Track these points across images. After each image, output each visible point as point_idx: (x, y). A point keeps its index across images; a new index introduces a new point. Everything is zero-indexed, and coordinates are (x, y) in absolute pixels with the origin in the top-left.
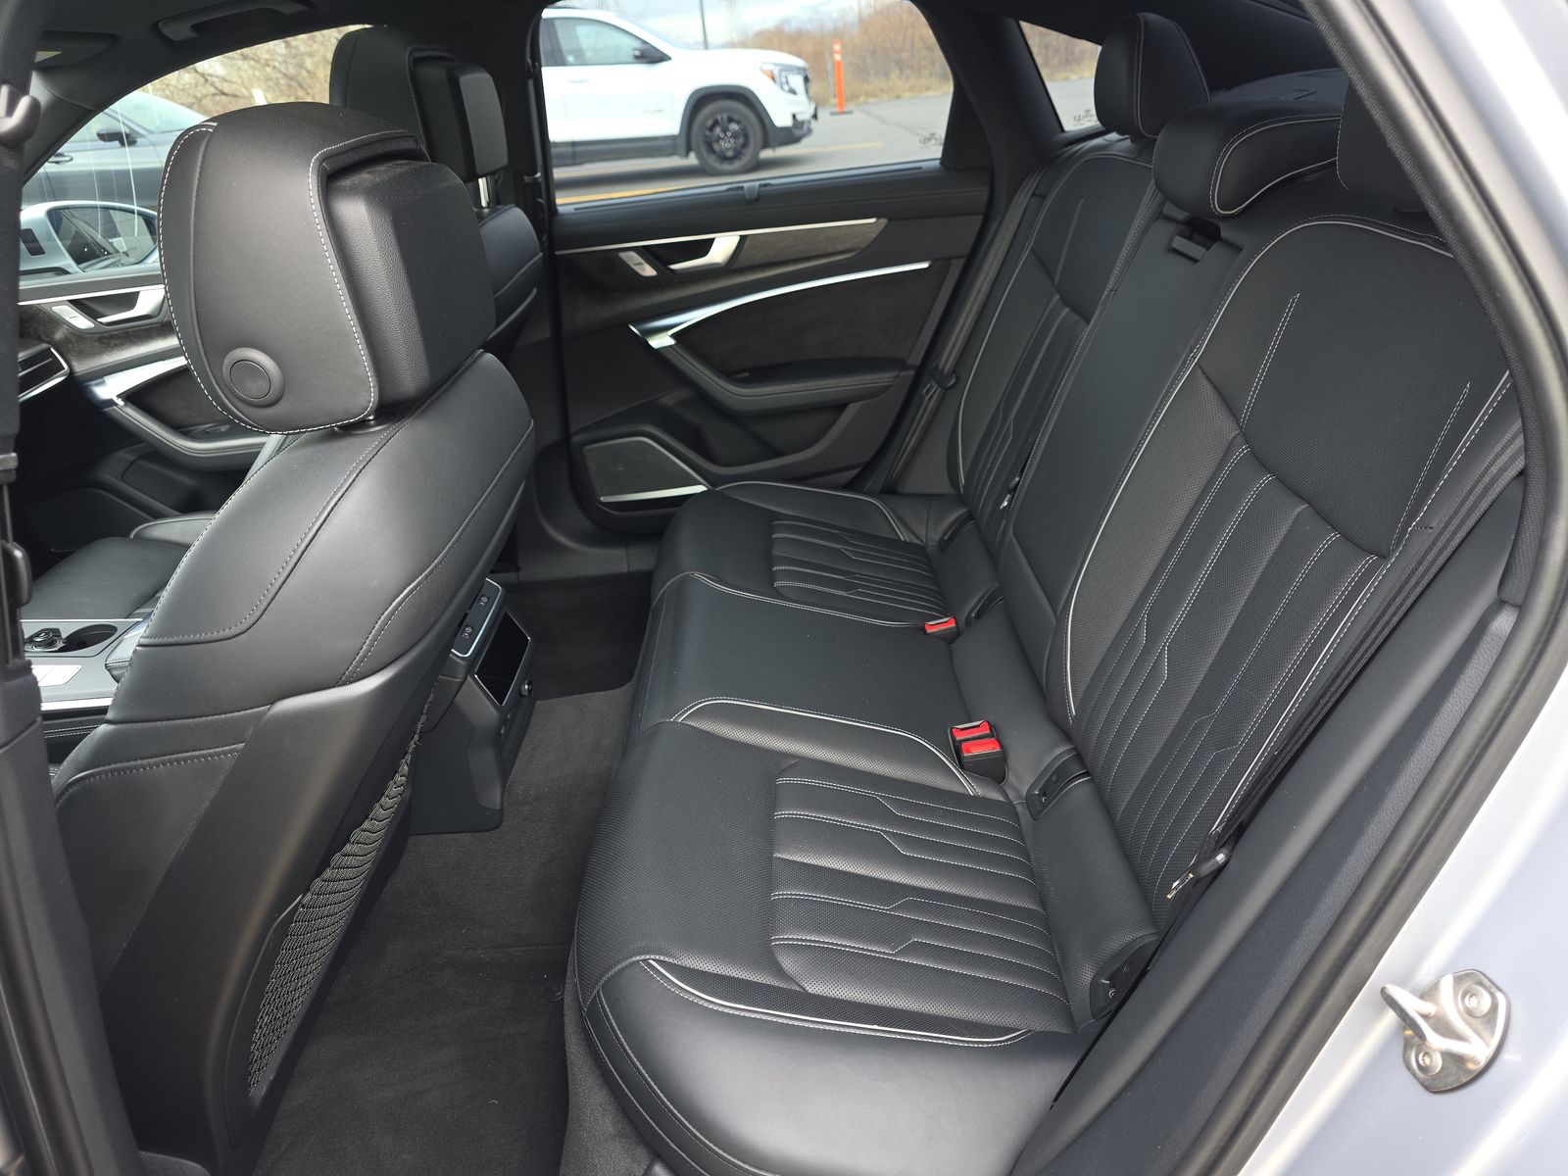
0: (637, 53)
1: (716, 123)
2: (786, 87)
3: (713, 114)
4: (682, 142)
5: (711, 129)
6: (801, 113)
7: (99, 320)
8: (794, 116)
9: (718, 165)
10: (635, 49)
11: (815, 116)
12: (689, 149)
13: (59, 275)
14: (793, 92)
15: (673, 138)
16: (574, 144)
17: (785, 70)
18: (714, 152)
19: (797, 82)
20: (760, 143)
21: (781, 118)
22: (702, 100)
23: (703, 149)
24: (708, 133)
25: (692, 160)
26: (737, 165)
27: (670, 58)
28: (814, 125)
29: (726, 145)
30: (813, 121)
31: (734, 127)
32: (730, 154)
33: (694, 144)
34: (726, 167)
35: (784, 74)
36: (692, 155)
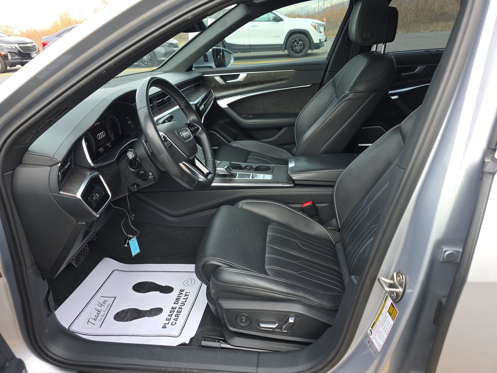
0: (274, 18)
1: (295, 41)
2: (318, 31)
3: (295, 38)
4: (284, 46)
5: (293, 43)
6: (322, 39)
7: (227, 82)
8: (320, 40)
9: (294, 54)
10: (273, 17)
11: (326, 41)
12: (286, 49)
13: (210, 68)
14: (320, 32)
15: (281, 45)
16: (250, 46)
17: (319, 25)
18: (293, 50)
19: (322, 29)
20: (308, 49)
21: (316, 40)
22: (292, 33)
23: (290, 49)
24: (292, 44)
25: (286, 52)
26: (300, 54)
27: (283, 20)
28: (325, 43)
29: (298, 48)
30: (325, 42)
31: (301, 42)
32: (298, 51)
33: (287, 48)
34: (297, 55)
35: (318, 26)
36: (286, 51)
